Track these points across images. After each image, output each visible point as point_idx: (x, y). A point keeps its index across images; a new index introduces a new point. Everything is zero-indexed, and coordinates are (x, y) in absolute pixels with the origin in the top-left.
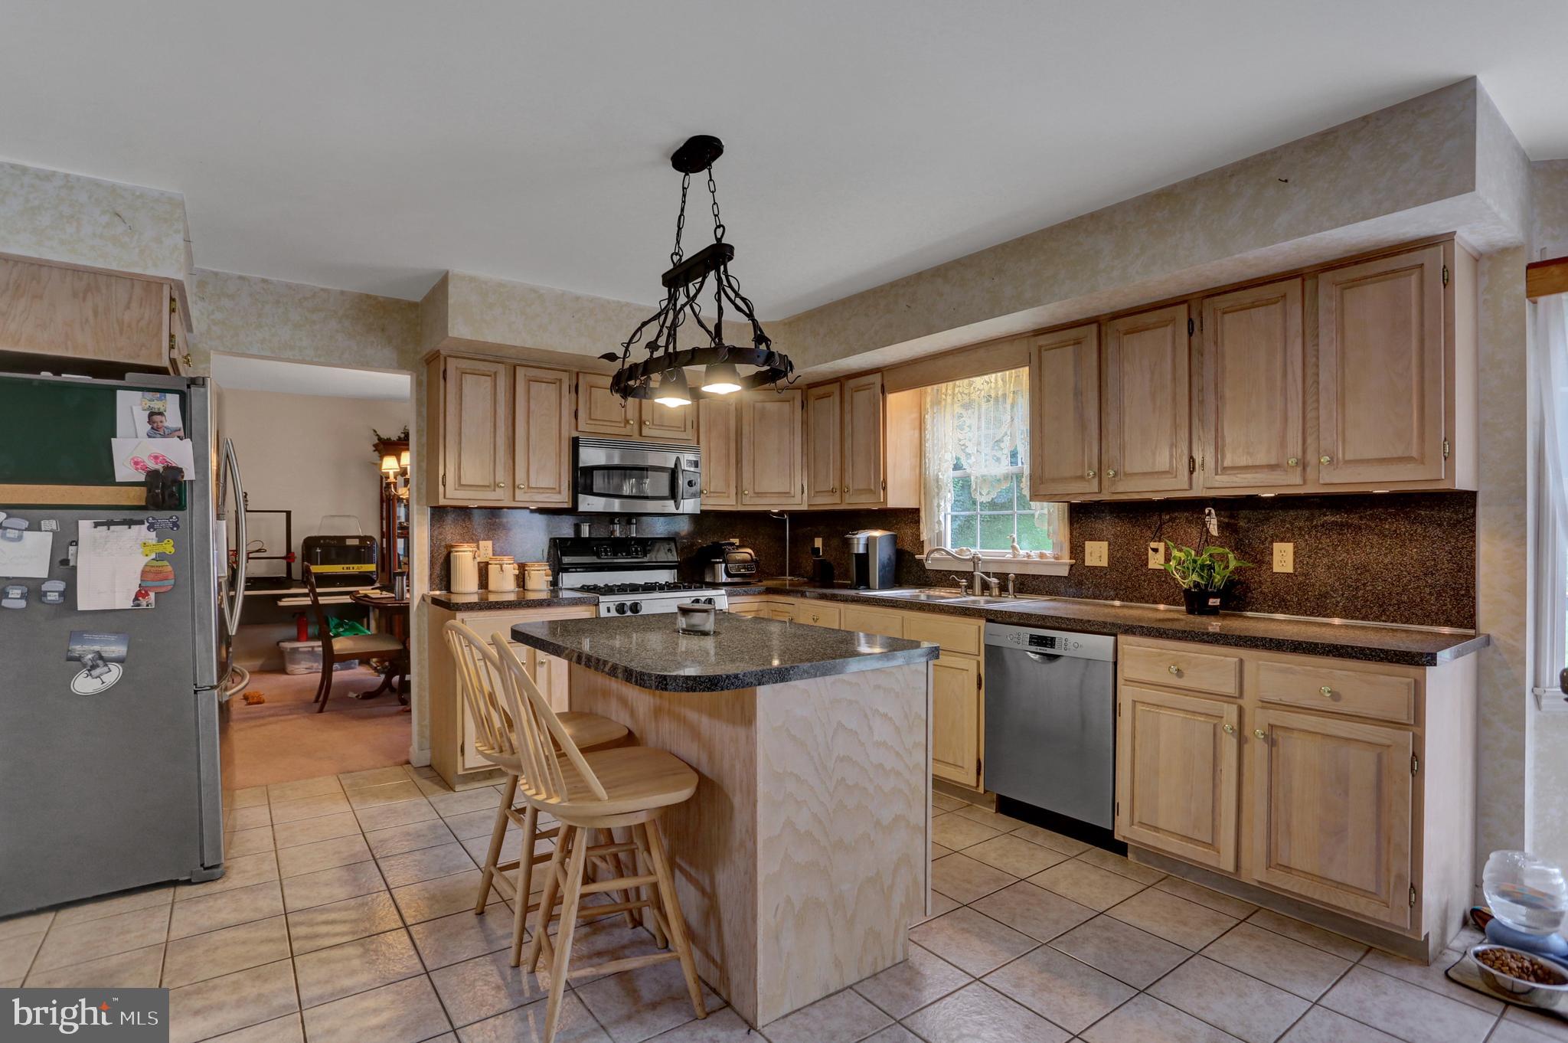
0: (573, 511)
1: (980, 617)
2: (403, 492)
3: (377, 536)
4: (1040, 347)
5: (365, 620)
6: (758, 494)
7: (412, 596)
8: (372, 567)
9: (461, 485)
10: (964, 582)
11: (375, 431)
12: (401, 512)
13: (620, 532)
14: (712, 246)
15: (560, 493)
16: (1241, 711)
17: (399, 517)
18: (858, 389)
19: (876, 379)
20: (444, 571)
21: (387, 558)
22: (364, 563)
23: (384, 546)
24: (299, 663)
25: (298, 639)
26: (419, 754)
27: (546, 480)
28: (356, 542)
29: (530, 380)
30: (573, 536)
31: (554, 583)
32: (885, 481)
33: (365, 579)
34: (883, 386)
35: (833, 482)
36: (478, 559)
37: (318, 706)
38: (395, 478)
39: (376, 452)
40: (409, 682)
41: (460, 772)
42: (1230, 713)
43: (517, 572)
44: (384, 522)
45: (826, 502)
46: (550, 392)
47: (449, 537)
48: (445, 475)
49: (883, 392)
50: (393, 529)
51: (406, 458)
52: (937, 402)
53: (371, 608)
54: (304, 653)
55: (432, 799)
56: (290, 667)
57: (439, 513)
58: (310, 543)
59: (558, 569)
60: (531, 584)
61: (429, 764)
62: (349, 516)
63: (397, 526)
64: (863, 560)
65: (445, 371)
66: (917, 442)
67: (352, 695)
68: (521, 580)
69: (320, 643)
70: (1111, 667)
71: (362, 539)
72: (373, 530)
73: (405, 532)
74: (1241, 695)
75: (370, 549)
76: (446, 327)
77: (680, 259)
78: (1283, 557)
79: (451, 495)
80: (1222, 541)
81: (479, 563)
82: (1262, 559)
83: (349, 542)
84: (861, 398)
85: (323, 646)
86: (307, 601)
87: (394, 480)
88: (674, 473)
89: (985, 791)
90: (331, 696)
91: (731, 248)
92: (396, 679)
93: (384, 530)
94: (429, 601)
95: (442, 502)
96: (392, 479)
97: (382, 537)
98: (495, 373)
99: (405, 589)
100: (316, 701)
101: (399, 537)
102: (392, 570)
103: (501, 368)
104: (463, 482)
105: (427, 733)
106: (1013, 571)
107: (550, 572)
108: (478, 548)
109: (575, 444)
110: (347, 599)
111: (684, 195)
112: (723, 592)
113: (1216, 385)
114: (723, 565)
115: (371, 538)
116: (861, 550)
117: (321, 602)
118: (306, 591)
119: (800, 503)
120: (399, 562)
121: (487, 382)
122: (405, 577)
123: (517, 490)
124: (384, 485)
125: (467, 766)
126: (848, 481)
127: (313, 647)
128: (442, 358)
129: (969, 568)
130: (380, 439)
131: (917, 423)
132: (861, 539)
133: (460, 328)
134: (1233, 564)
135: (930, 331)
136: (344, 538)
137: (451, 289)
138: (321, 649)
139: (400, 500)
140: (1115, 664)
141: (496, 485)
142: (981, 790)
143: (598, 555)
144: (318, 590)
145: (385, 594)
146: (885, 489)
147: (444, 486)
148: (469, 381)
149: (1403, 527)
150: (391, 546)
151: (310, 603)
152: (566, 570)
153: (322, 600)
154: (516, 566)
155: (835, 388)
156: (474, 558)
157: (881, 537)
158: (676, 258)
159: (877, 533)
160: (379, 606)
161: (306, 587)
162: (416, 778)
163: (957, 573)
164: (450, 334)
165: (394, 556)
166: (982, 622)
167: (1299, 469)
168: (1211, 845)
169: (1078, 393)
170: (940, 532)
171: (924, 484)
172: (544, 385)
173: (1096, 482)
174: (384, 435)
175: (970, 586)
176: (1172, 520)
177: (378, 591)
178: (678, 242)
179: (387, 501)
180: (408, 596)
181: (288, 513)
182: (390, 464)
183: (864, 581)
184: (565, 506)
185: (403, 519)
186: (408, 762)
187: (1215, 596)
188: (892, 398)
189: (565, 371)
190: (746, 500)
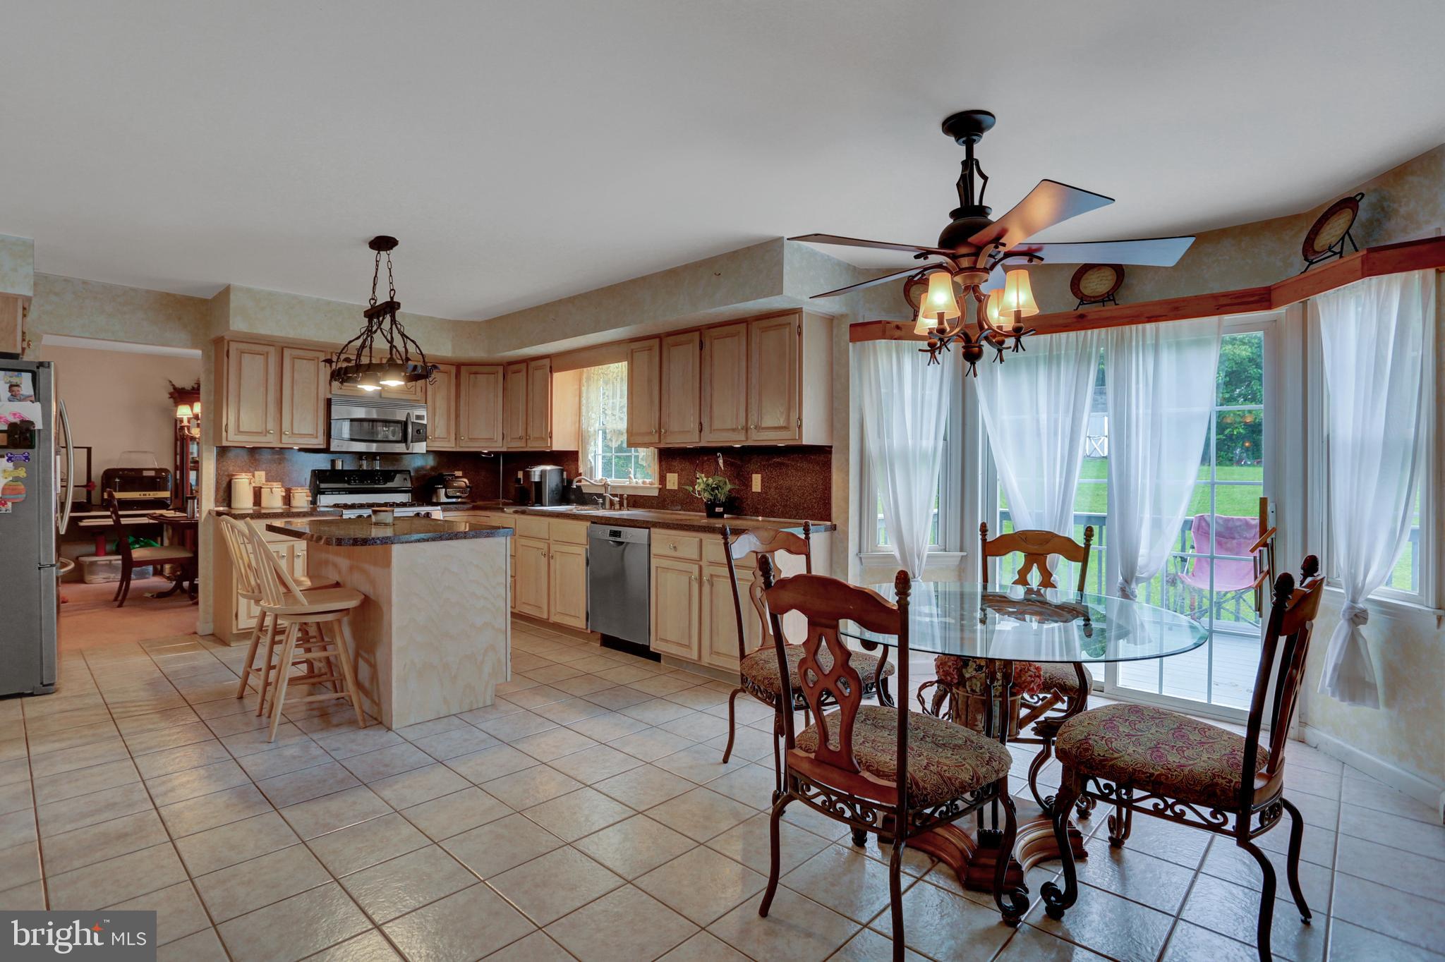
0: (326, 450)
1: (587, 520)
2: (196, 432)
3: (170, 467)
4: (632, 350)
5: (159, 539)
6: (471, 440)
7: (201, 515)
8: (167, 494)
9: (239, 432)
10: (601, 501)
11: (170, 382)
12: (194, 448)
13: (367, 466)
14: (387, 302)
15: (317, 437)
16: (701, 568)
17: (192, 453)
18: (537, 368)
19: (547, 362)
20: (226, 493)
21: (180, 488)
22: (160, 490)
23: (178, 477)
24: (98, 574)
25: (96, 554)
26: (204, 627)
27: (308, 429)
28: (152, 473)
29: (294, 358)
30: (330, 469)
31: (314, 502)
32: (551, 432)
33: (161, 504)
34: (551, 367)
35: (521, 432)
36: (254, 485)
37: (117, 603)
38: (189, 422)
39: (172, 400)
40: (197, 585)
41: (235, 631)
42: (695, 569)
43: (284, 494)
44: (178, 457)
45: (517, 446)
46: (310, 366)
47: (231, 469)
48: (227, 424)
49: (551, 372)
50: (184, 462)
51: (197, 408)
52: (588, 379)
53: (165, 526)
54: (103, 565)
55: (212, 651)
56: (88, 578)
57: (223, 451)
58: (109, 475)
59: (316, 492)
60: (295, 503)
61: (211, 632)
62: (146, 452)
63: (190, 460)
64: (539, 485)
65: (228, 352)
66: (577, 406)
67: (148, 595)
68: (287, 499)
69: (120, 557)
70: (646, 547)
71: (158, 471)
72: (167, 463)
73: (196, 465)
74: (701, 559)
75: (165, 480)
76: (228, 322)
77: (375, 303)
78: (757, 483)
79: (232, 438)
80: (724, 474)
81: (254, 487)
82: (747, 483)
83: (146, 473)
84: (538, 374)
85: (123, 560)
86: (110, 522)
87: (187, 424)
88: (405, 424)
89: (592, 632)
90: (129, 595)
91: (399, 304)
92: (186, 584)
93: (178, 463)
94: (214, 514)
95: (225, 443)
96: (185, 423)
97: (176, 468)
98: (267, 353)
99: (196, 510)
100: (116, 599)
101: (191, 470)
102: (184, 496)
103: (272, 349)
104: (241, 429)
105: (211, 610)
106: (626, 493)
107: (310, 494)
108: (254, 476)
109: (329, 403)
110: (145, 520)
111: (377, 265)
112: (439, 508)
113: (711, 381)
114: (444, 490)
115: (166, 471)
116: (537, 479)
117: (122, 523)
118: (109, 513)
119: (499, 446)
120: (192, 490)
121: (260, 359)
122: (196, 501)
123: (283, 436)
124: (178, 427)
125: (240, 627)
126: (530, 431)
127: (110, 561)
128: (226, 341)
129: (602, 491)
130: (175, 388)
131: (577, 393)
132: (536, 472)
133: (238, 324)
134: (729, 486)
135: (565, 337)
136: (141, 470)
137: (232, 297)
138: (120, 562)
139: (193, 439)
140: (650, 545)
141: (267, 432)
142: (589, 630)
143: (349, 482)
144: (120, 513)
145: (178, 514)
146: (551, 437)
147: (227, 432)
148: (246, 359)
149: (805, 465)
150: (184, 477)
151: (112, 523)
152: (323, 493)
153: (124, 521)
154: (283, 490)
155: (523, 366)
156: (250, 483)
157: (550, 471)
158: (372, 302)
159: (548, 468)
160: (173, 524)
161: (108, 510)
162: (201, 641)
163: (596, 494)
164: (231, 328)
165: (187, 488)
166: (588, 524)
167: (744, 431)
168: (689, 647)
169: (650, 381)
170: (591, 468)
171: (581, 436)
172: (305, 361)
173: (657, 435)
174: (179, 384)
175: (603, 504)
176: (708, 460)
177: (173, 512)
178: (374, 292)
179: (181, 440)
180: (198, 515)
181: (89, 450)
182: (184, 412)
183: (539, 501)
184: (322, 447)
185: (195, 455)
186: (195, 633)
187: (719, 506)
188: (557, 376)
189: (322, 351)
190: (463, 444)
